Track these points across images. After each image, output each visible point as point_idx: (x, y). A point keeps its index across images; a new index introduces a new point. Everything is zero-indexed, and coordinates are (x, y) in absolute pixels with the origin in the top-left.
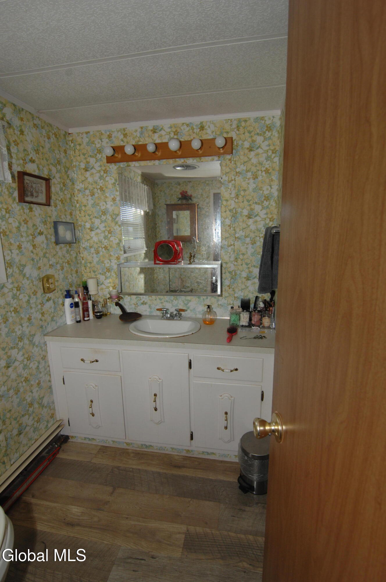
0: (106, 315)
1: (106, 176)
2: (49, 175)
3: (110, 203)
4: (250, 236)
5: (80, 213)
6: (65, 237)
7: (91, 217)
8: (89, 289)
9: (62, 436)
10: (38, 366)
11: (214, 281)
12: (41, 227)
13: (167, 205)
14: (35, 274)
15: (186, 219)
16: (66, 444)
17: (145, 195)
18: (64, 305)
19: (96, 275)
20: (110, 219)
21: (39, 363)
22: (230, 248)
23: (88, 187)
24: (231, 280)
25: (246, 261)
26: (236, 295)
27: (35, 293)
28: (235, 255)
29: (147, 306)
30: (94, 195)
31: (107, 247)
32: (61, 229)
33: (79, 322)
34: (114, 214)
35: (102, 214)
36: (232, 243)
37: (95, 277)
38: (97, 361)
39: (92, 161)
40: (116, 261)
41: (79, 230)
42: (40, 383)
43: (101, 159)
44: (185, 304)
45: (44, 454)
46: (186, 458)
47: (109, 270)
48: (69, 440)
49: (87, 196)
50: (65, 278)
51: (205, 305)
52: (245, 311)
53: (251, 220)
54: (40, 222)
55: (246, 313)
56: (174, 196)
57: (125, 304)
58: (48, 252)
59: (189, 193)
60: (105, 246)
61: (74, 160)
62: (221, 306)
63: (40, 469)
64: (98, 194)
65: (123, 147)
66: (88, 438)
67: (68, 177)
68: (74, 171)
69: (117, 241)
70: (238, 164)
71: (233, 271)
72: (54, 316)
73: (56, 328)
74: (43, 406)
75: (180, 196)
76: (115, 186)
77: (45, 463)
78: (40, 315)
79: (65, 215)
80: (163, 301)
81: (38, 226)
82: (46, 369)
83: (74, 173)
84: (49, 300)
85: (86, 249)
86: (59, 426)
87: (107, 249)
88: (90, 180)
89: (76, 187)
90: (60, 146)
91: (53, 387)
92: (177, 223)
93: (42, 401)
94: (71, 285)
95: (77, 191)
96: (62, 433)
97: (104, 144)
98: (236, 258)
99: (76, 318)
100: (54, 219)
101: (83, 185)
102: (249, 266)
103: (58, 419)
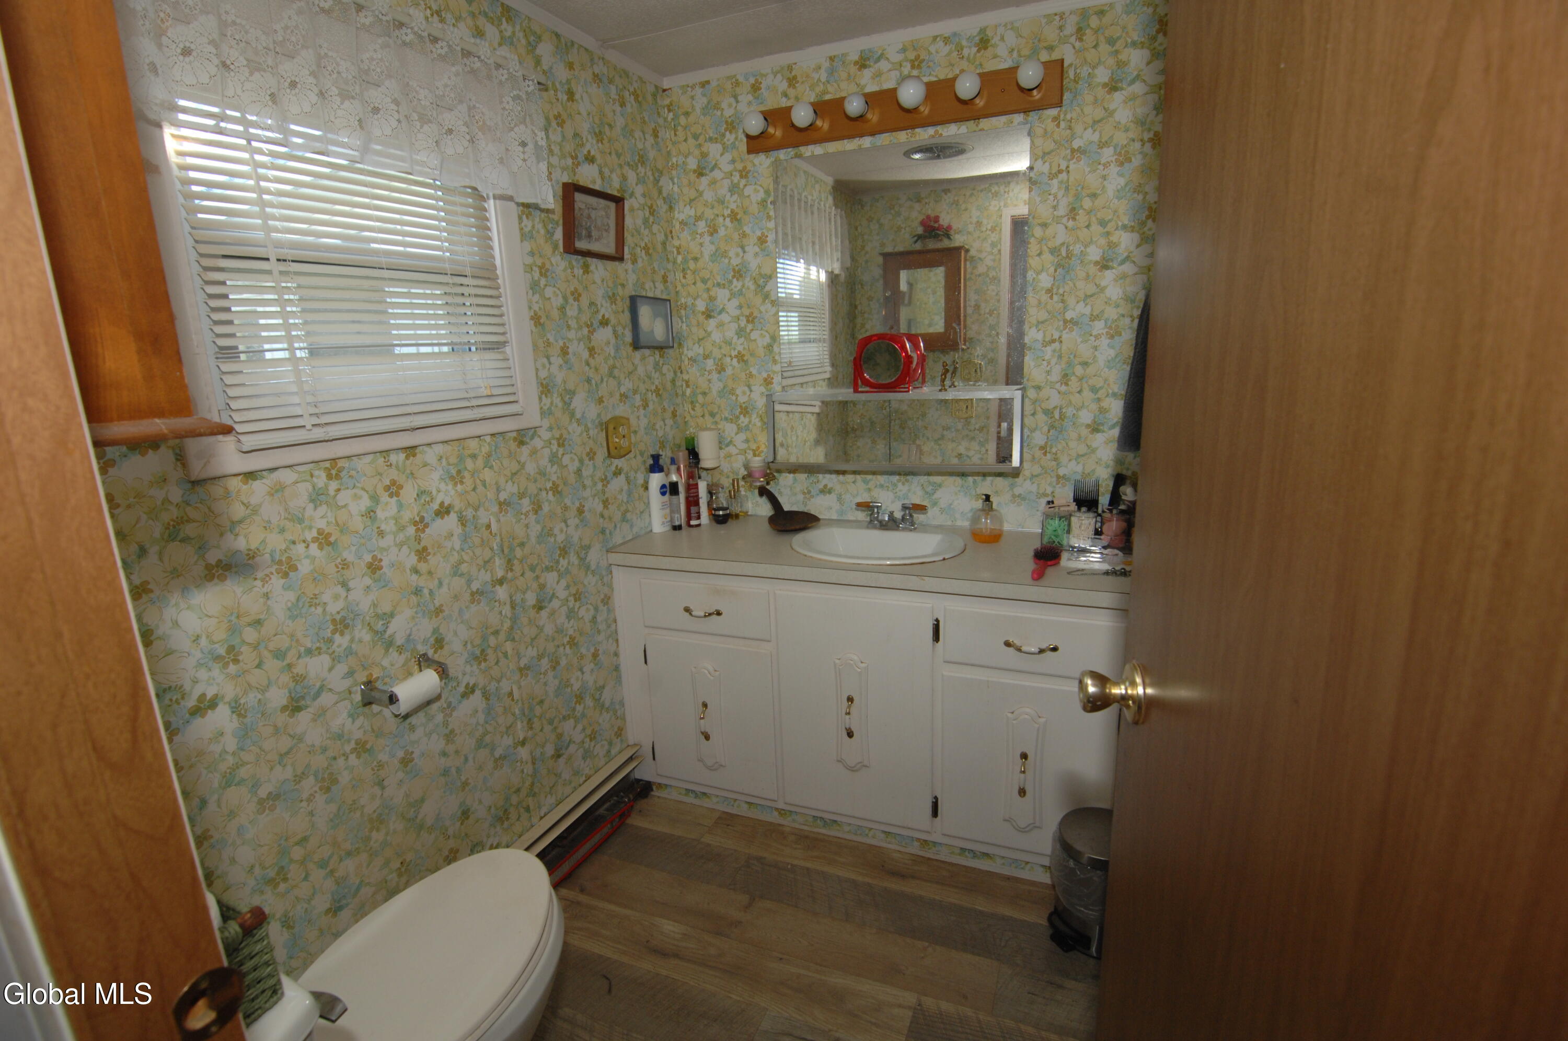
0: (737, 516)
1: (746, 185)
2: (622, 190)
3: (752, 249)
4: (1106, 316)
5: (684, 277)
6: (652, 331)
7: (710, 284)
8: (701, 456)
9: (638, 781)
10: (594, 617)
11: (1004, 433)
12: (606, 310)
13: (886, 256)
14: (592, 412)
15: (934, 293)
16: (646, 800)
17: (831, 231)
18: (647, 488)
19: (716, 423)
20: (752, 287)
21: (596, 609)
22: (1049, 349)
23: (703, 213)
24: (1049, 431)
25: (1091, 382)
26: (1061, 472)
27: (591, 455)
28: (1063, 366)
29: (833, 497)
30: (716, 231)
31: (743, 355)
32: (645, 312)
33: (677, 528)
34: (760, 274)
35: (734, 277)
36: (1056, 336)
37: (713, 427)
38: (719, 613)
39: (714, 150)
40: (763, 389)
41: (681, 318)
42: (598, 655)
43: (733, 143)
44: (927, 493)
45: (602, 811)
46: (918, 860)
47: (745, 411)
48: (652, 793)
49: (702, 235)
50: (651, 427)
51: (977, 497)
52: (1083, 509)
53: (1108, 273)
54: (603, 297)
55: (1086, 515)
56: (903, 231)
57: (780, 493)
58: (618, 365)
59: (944, 221)
60: (739, 352)
61: (674, 153)
62: (1018, 498)
63: (596, 839)
64: (727, 228)
65: (788, 110)
66: (693, 791)
67: (660, 192)
68: (672, 179)
69: (767, 340)
70: (1078, 128)
71: (1055, 408)
72: (627, 511)
73: (630, 537)
74: (603, 706)
75: (920, 230)
76: (765, 207)
77: (606, 830)
78: (601, 506)
79: (654, 282)
80: (871, 485)
81: (599, 306)
82: (609, 626)
83: (674, 184)
84: (618, 472)
85: (695, 361)
86: (631, 759)
87: (743, 361)
88: (708, 196)
89: (677, 215)
90: (644, 122)
91: (623, 669)
92: (910, 303)
93: (601, 694)
94: (663, 445)
95: (677, 226)
96: (638, 775)
97: (742, 107)
98: (1066, 375)
99: (672, 520)
100: (630, 290)
101: (693, 209)
102: (1098, 396)
103: (631, 743)
